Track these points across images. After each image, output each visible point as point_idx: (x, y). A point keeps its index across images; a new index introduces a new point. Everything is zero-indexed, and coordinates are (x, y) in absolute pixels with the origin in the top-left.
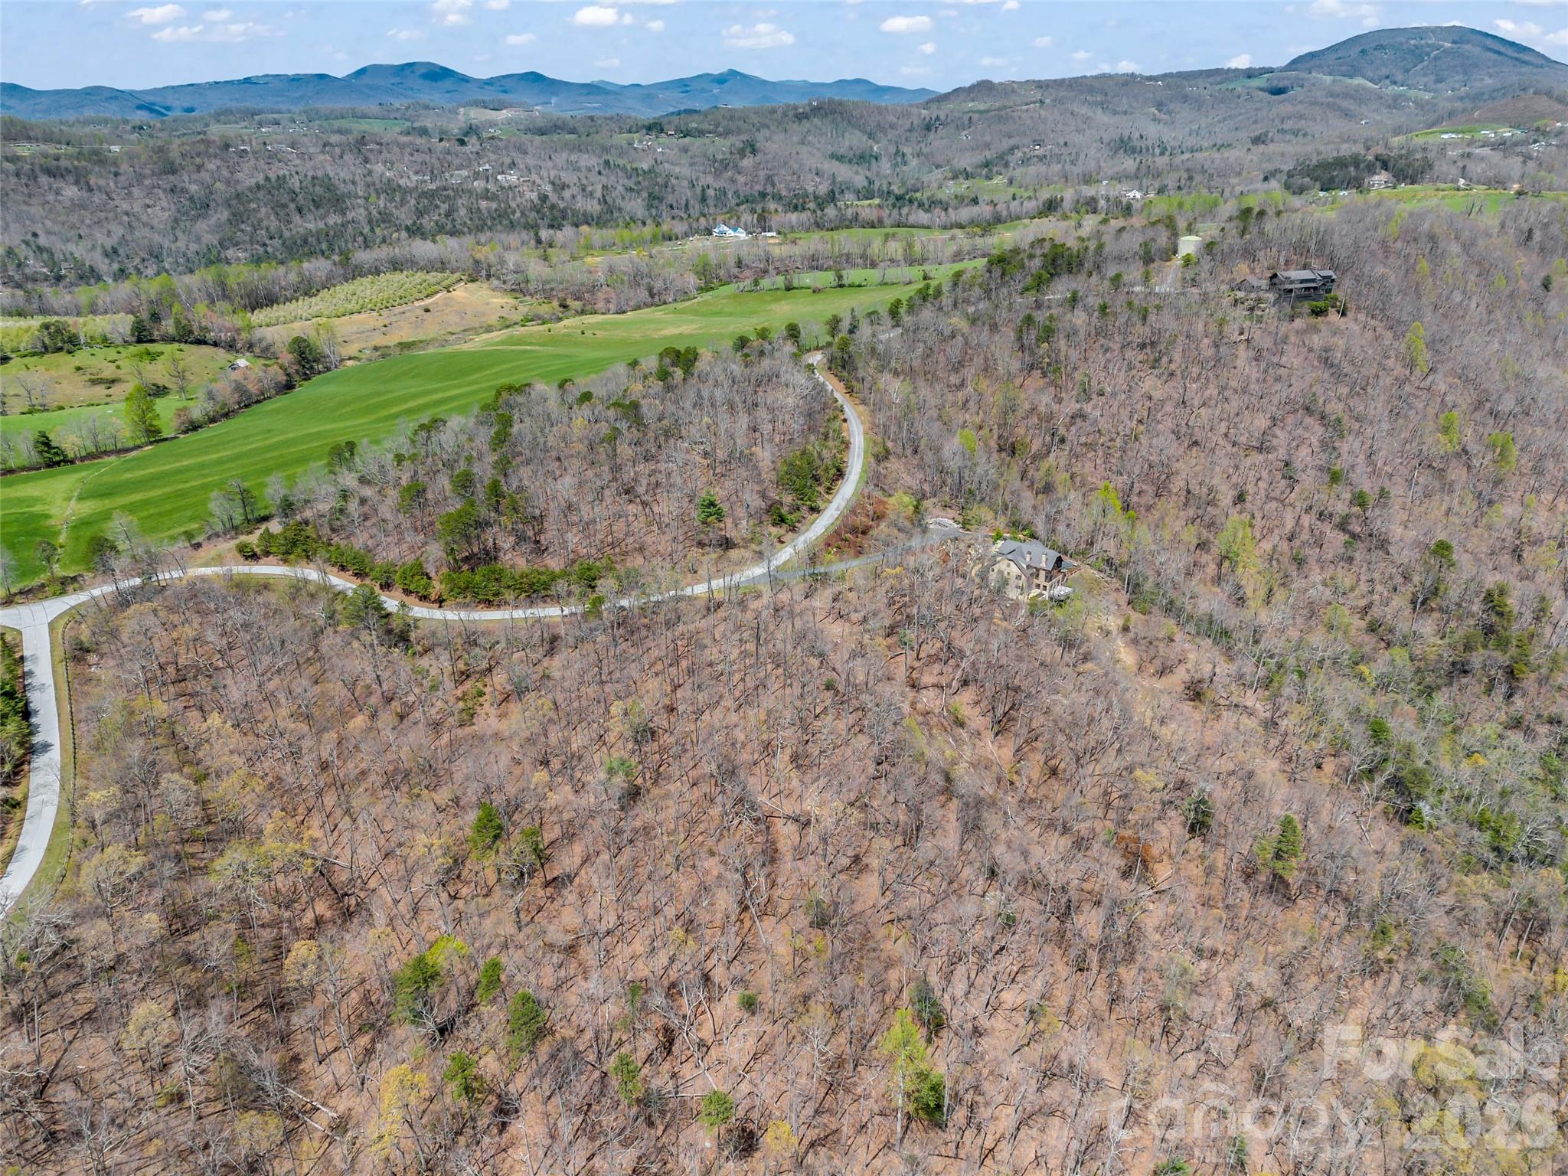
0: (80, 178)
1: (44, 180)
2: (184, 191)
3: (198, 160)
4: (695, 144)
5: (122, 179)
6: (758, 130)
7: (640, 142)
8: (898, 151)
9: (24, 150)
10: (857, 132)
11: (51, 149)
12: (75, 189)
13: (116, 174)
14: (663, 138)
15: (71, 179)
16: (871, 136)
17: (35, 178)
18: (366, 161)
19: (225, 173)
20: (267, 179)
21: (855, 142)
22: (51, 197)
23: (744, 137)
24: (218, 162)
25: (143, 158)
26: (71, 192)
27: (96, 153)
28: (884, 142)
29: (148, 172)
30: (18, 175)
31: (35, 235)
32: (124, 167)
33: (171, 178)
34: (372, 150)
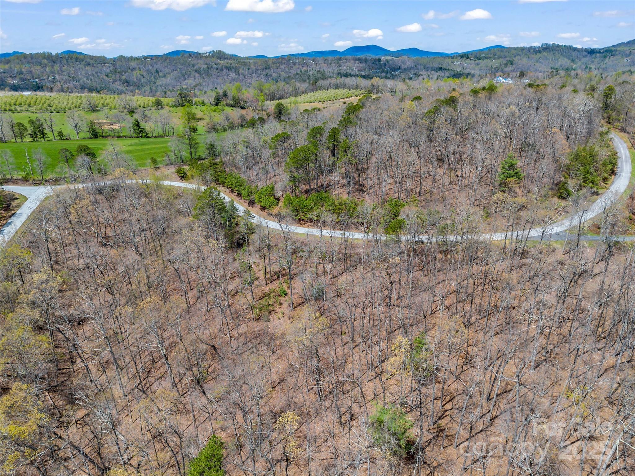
0: (236, 70)
1: (225, 71)
2: (271, 75)
3: (278, 65)
4: (483, 63)
5: (250, 71)
6: (515, 57)
7: (457, 62)
8: (587, 68)
9: (222, 62)
10: (566, 59)
11: (230, 61)
12: (234, 74)
13: (249, 69)
14: (468, 60)
15: (233, 70)
16: (573, 60)
17: (222, 70)
18: (340, 66)
19: (286, 69)
20: (301, 71)
21: (564, 63)
22: (225, 77)
23: (508, 59)
24: (285, 66)
25: (259, 64)
26: (233, 75)
27: (244, 62)
28: (579, 64)
29: (259, 68)
30: (217, 69)
31: (216, 88)
32: (252, 67)
33: (267, 71)
34: (343, 62)
